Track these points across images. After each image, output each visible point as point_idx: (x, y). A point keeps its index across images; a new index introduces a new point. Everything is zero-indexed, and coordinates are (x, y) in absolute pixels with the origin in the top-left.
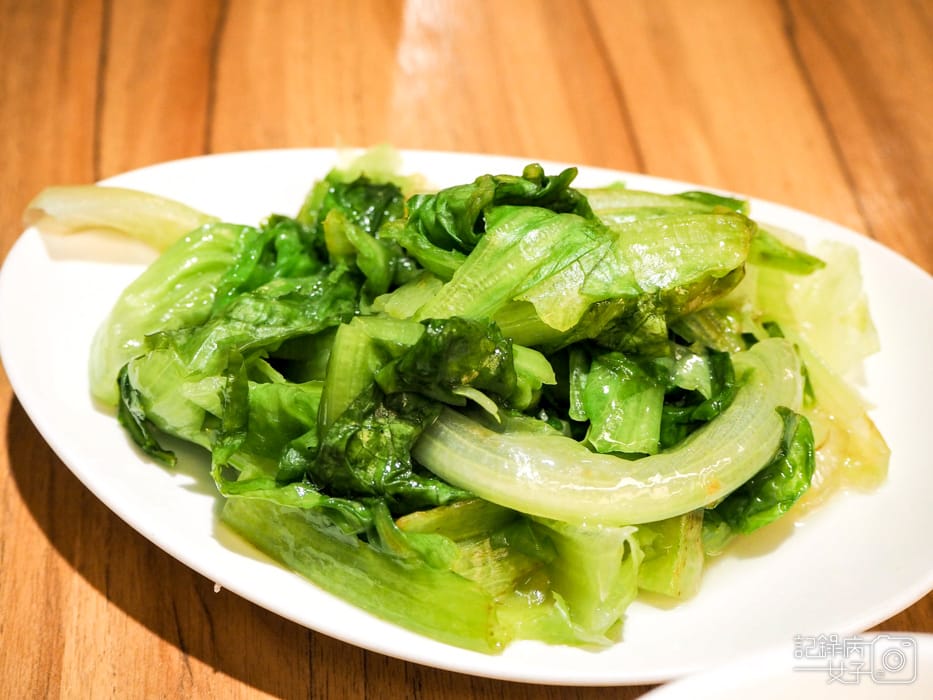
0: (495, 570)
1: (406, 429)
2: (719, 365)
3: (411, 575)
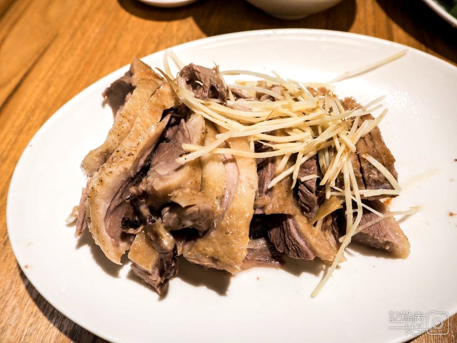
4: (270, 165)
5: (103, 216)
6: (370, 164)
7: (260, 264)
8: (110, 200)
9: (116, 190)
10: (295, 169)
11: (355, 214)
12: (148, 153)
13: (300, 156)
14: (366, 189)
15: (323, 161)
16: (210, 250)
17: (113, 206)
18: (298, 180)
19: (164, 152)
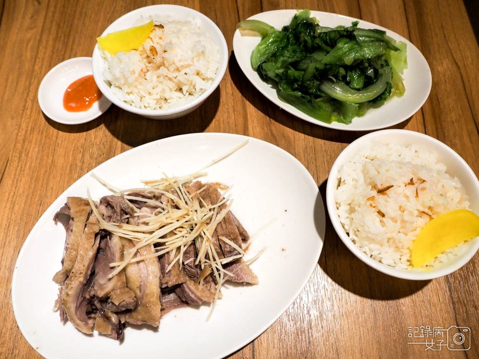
0: (330, 108)
1: (318, 83)
2: (376, 72)
3: (317, 109)
4: (166, 255)
5: (74, 312)
6: (224, 242)
7: (175, 307)
8: (76, 302)
9: (78, 295)
10: (181, 256)
11: (219, 274)
12: (92, 265)
13: (182, 247)
14: (225, 257)
15: (198, 245)
16: (140, 317)
17: (78, 303)
18: (183, 263)
19: (101, 263)
